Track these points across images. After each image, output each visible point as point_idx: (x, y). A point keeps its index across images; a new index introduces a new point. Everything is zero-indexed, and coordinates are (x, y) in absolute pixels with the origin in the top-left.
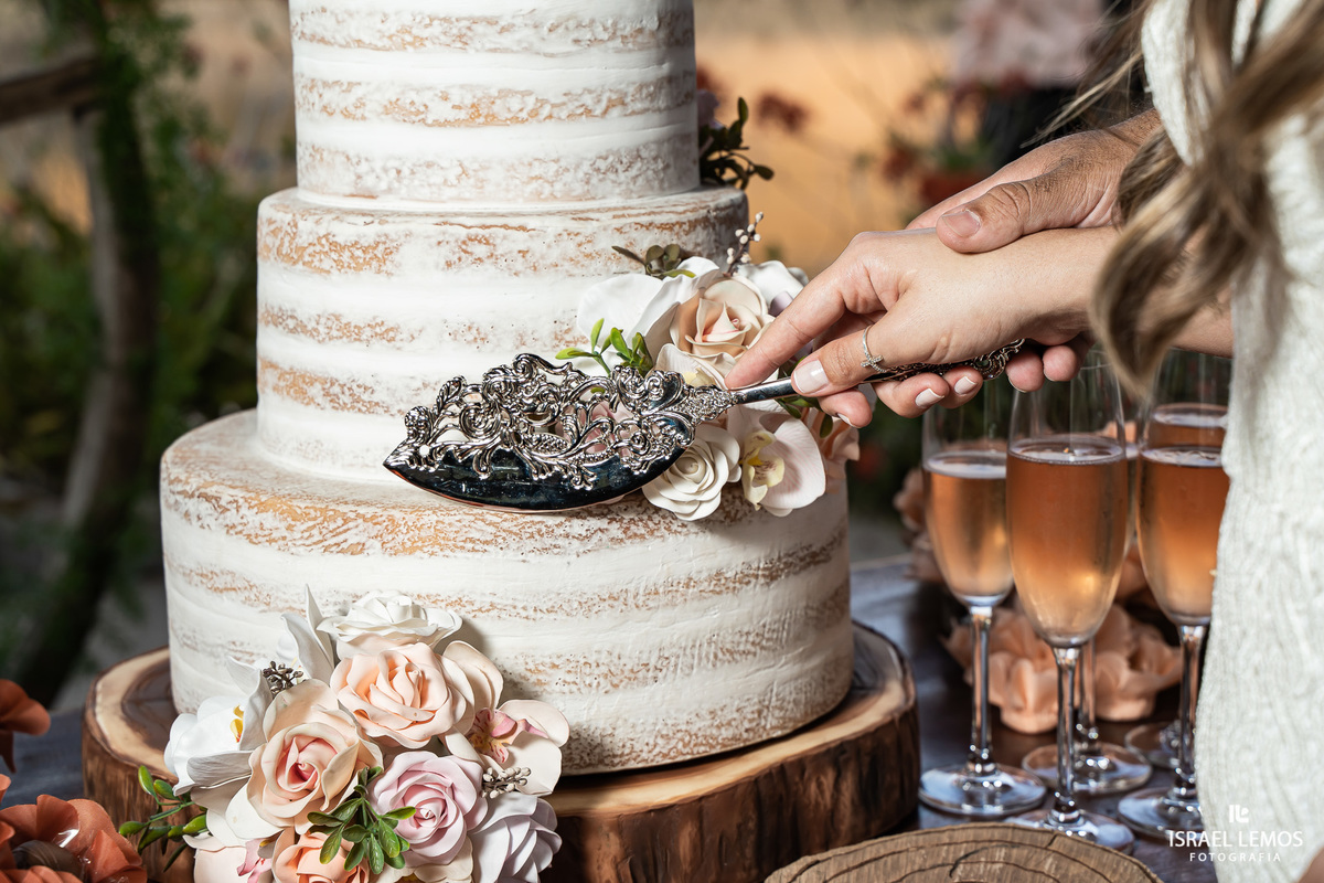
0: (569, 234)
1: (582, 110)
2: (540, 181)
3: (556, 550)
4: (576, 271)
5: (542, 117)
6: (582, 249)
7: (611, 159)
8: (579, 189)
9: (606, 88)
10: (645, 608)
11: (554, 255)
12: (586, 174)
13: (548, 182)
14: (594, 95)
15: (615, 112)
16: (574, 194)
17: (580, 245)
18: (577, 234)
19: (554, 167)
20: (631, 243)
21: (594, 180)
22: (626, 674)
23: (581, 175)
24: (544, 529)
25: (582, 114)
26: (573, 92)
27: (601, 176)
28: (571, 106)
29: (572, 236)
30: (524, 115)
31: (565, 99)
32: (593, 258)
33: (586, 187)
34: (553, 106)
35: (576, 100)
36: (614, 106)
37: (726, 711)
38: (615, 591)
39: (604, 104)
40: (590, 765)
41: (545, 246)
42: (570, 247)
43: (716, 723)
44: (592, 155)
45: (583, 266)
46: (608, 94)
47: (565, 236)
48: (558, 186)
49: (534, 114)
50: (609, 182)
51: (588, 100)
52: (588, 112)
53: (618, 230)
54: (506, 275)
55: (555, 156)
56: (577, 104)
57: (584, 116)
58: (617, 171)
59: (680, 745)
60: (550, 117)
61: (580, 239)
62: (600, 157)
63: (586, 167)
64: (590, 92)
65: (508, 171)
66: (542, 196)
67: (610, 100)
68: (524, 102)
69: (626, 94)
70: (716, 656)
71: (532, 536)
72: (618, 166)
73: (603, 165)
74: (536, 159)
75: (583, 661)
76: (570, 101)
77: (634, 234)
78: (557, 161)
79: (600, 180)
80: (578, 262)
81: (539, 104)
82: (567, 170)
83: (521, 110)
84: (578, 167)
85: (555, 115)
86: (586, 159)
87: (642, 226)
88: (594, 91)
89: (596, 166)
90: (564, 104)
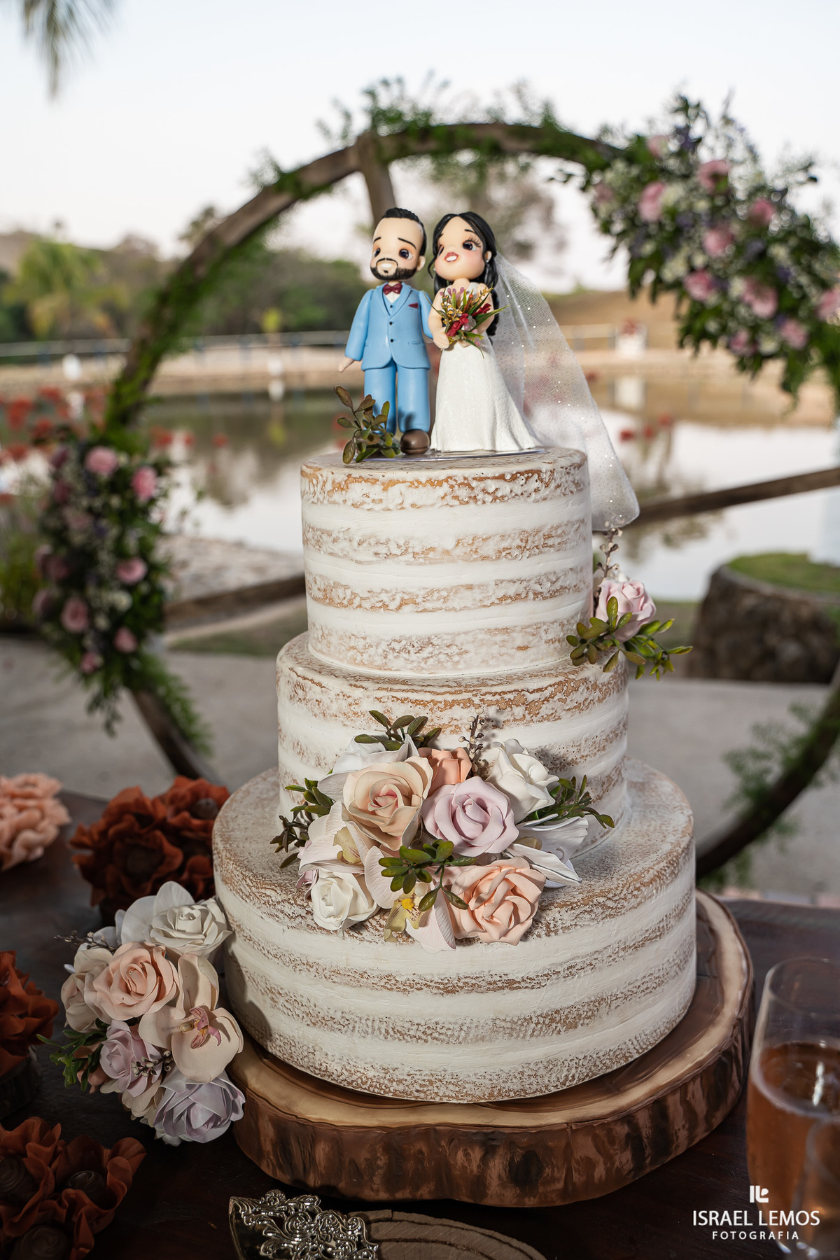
0: (344, 696)
1: (381, 604)
2: (355, 651)
3: (277, 919)
4: (347, 723)
5: (355, 605)
6: (352, 708)
7: (404, 642)
8: (379, 661)
9: (399, 590)
10: (330, 980)
11: (334, 708)
12: (384, 651)
13: (359, 652)
14: (390, 594)
15: (406, 609)
16: (376, 664)
17: (350, 705)
18: (349, 697)
19: (362, 642)
20: (388, 711)
21: (390, 656)
22: (320, 1018)
23: (380, 651)
24: (271, 902)
25: (381, 607)
26: (374, 590)
27: (396, 654)
28: (373, 600)
29: (345, 697)
30: (345, 602)
31: (369, 595)
32: (359, 716)
33: (384, 661)
34: (362, 599)
35: (377, 596)
36: (406, 604)
37: (396, 1072)
38: (311, 961)
39: (397, 602)
40: (302, 1066)
41: (329, 701)
42: (344, 704)
43: (388, 1077)
44: (389, 638)
45: (352, 720)
46: (401, 595)
47: (341, 696)
48: (365, 656)
49: (351, 602)
50: (402, 659)
51: (384, 597)
52: (385, 606)
53: (378, 699)
54: (311, 715)
55: (363, 635)
56: (377, 599)
57: (382, 609)
58: (409, 652)
59: (359, 1081)
60: (360, 606)
61: (350, 700)
62: (395, 641)
63: (384, 646)
64: (387, 592)
65: (340, 639)
66: (356, 662)
67: (402, 599)
68: (345, 593)
69: (417, 596)
70: (387, 1032)
71: (265, 904)
72: (410, 648)
73: (397, 646)
74: (353, 635)
75: (294, 998)
76: (372, 596)
77: (390, 704)
78: (364, 638)
79: (396, 657)
80: (349, 717)
81: (353, 596)
82: (371, 646)
83: (344, 598)
84: (378, 645)
85: (363, 605)
86: (384, 640)
87: (398, 699)
88: (390, 591)
89: (392, 646)
90: (369, 598)
